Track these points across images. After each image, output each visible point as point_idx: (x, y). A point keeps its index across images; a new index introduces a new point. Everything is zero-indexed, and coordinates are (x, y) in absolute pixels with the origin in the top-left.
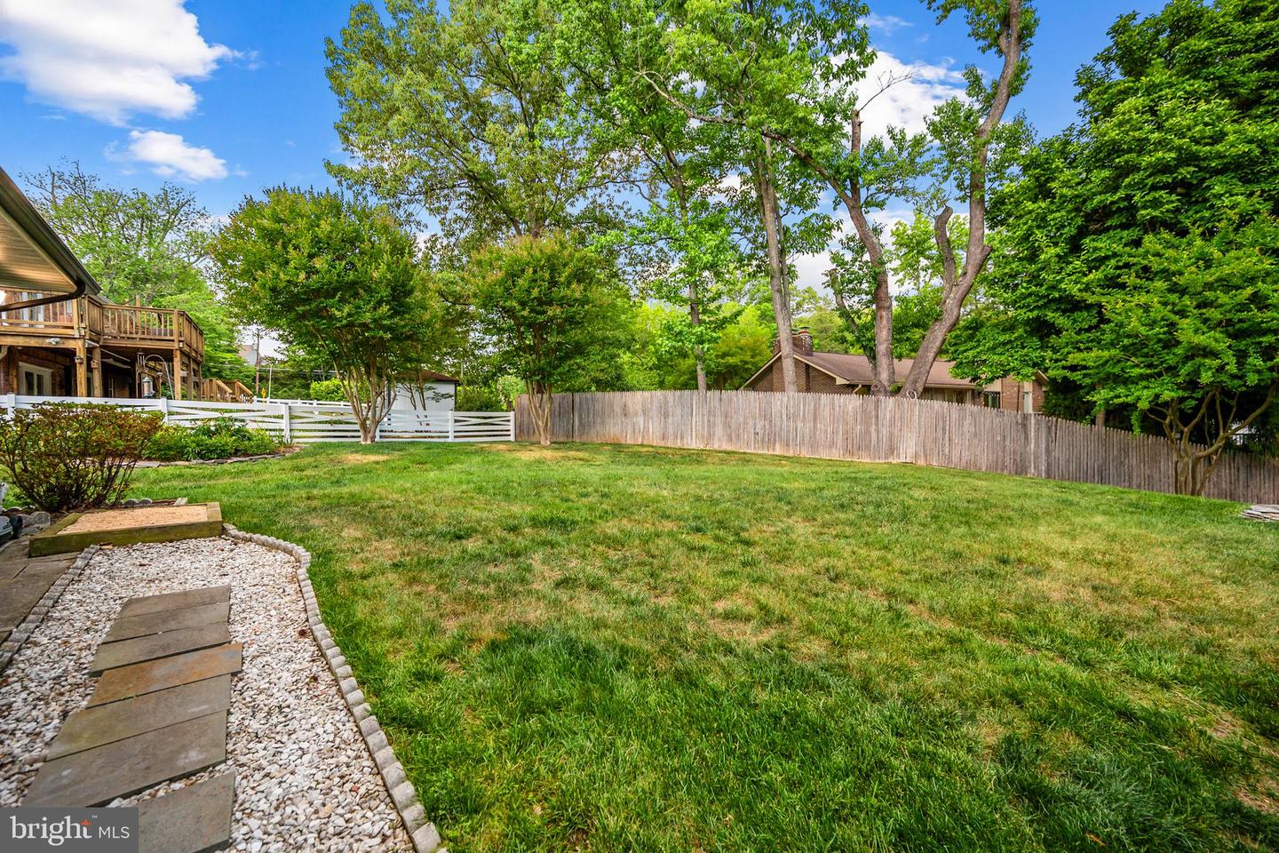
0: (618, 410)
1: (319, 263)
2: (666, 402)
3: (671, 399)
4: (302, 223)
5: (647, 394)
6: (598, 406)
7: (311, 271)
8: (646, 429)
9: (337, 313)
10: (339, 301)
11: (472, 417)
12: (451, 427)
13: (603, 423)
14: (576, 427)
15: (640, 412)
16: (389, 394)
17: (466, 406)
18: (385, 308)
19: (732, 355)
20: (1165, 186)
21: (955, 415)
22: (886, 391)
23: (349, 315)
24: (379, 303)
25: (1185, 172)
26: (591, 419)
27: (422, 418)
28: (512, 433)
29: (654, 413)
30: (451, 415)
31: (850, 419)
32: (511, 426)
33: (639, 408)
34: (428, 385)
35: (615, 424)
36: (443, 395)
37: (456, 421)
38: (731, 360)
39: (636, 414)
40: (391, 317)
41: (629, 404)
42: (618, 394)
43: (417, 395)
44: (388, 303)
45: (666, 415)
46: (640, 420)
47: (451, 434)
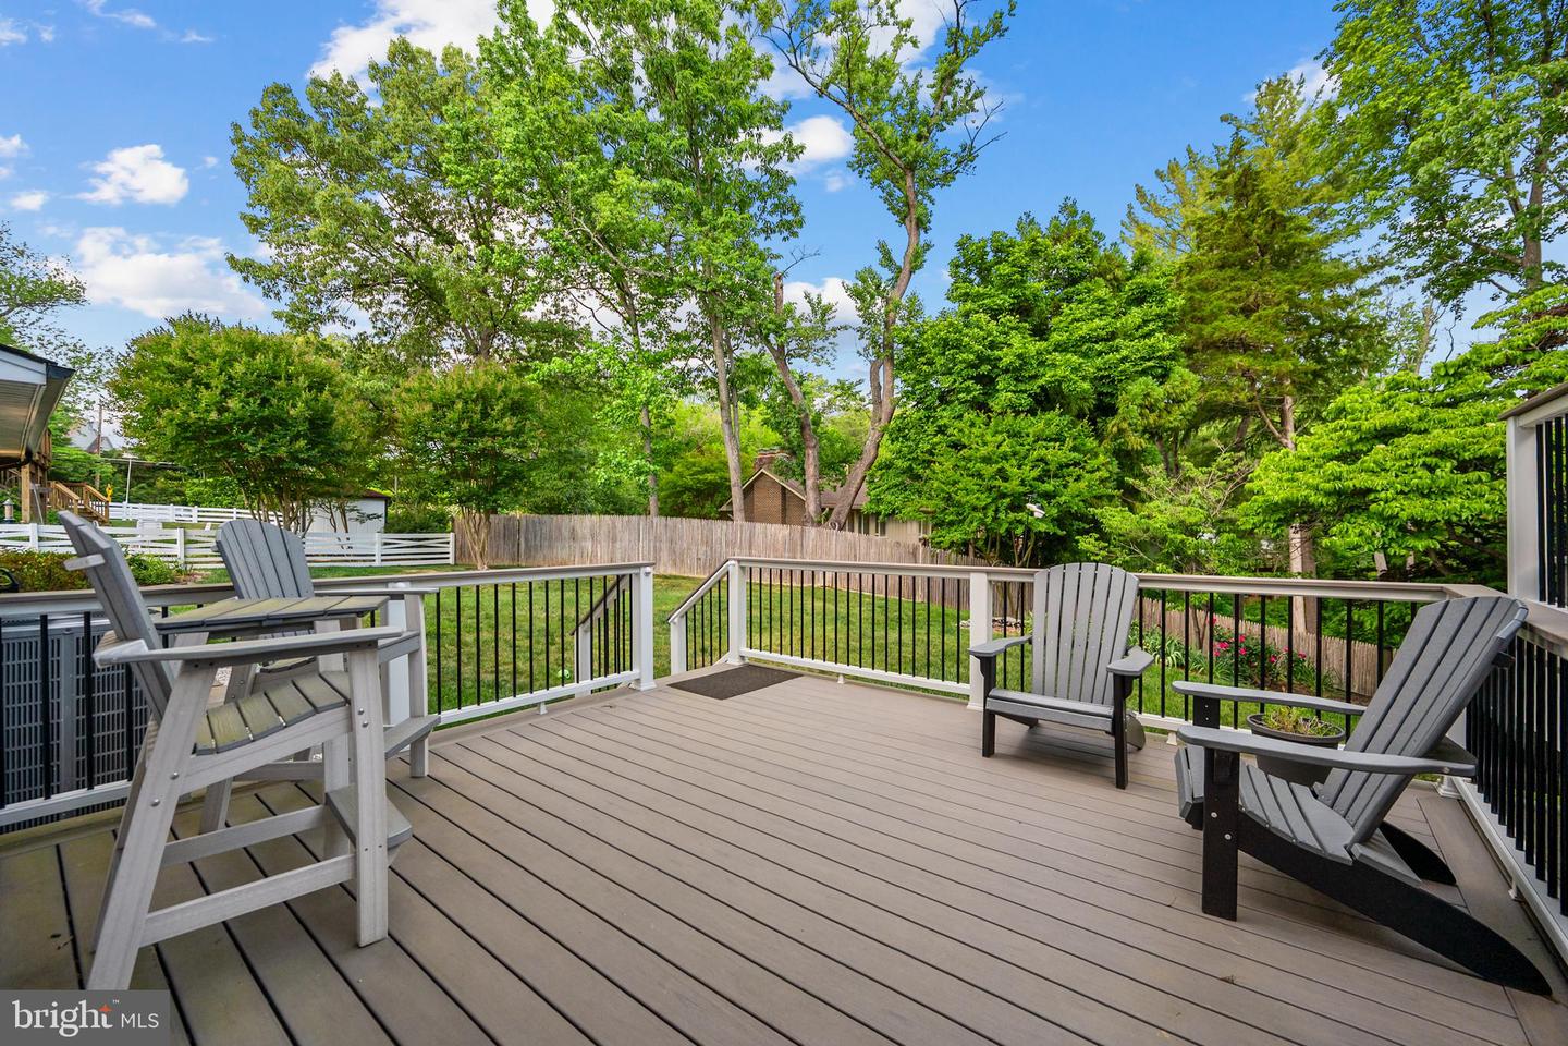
0: (566, 534)
1: (233, 403)
2: (614, 527)
3: (619, 525)
4: (215, 365)
5: (595, 518)
6: (545, 529)
7: (222, 410)
8: (594, 553)
9: (250, 448)
10: (253, 435)
11: (404, 540)
12: (378, 550)
13: (550, 547)
14: (522, 551)
15: (588, 536)
16: (304, 516)
17: (397, 528)
18: (302, 443)
19: (713, 471)
20: (972, 378)
21: (863, 545)
22: (813, 522)
23: (263, 449)
24: (296, 437)
25: (985, 369)
26: (538, 542)
27: (344, 541)
28: (451, 555)
29: (603, 537)
30: (378, 538)
31: (779, 546)
32: (451, 548)
33: (587, 531)
34: (351, 505)
35: (562, 549)
36: (368, 516)
37: (386, 544)
38: (710, 477)
39: (584, 539)
40: (308, 450)
41: (578, 528)
42: (566, 517)
43: (337, 515)
44: (305, 436)
45: (614, 540)
46: (589, 544)
47: (377, 558)
